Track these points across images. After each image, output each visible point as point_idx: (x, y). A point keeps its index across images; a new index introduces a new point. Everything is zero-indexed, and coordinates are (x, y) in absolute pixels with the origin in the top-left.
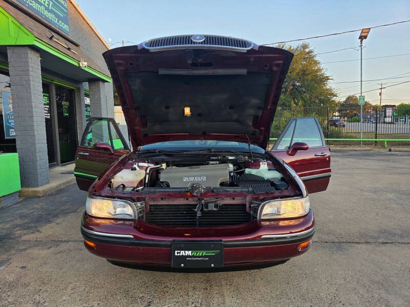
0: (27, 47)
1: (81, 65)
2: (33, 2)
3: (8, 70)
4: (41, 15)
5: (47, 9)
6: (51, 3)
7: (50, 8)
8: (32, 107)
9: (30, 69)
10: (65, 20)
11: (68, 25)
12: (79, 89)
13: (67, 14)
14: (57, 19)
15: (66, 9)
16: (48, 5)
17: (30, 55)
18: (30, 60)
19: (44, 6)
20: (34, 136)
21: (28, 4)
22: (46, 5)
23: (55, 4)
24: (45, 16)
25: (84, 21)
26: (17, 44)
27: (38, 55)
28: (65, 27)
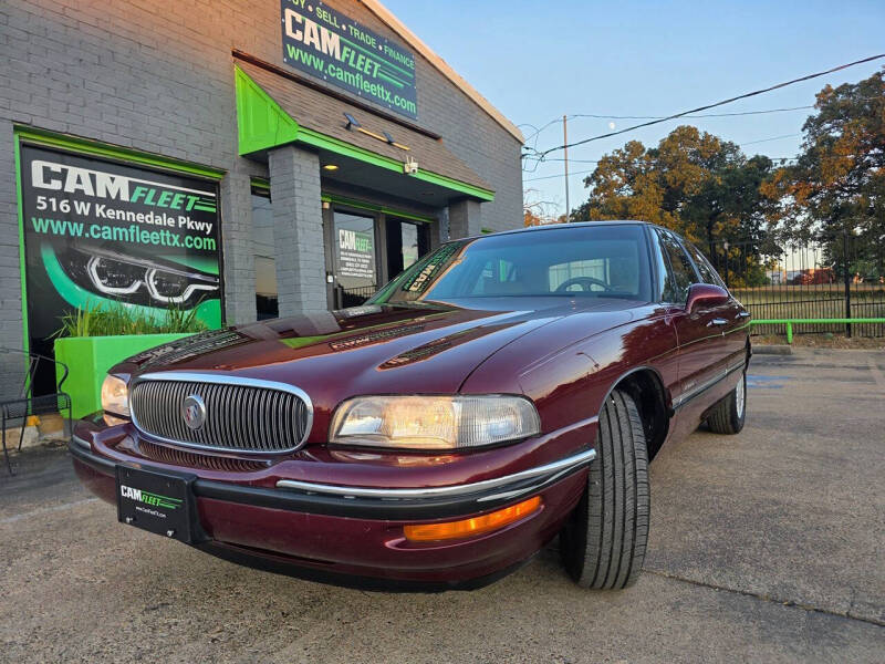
0: (291, 148)
1: (407, 171)
2: (338, 69)
3: (268, 190)
4: (354, 90)
5: (366, 78)
6: (377, 66)
7: (374, 76)
8: (297, 251)
9: (297, 184)
10: (408, 94)
11: (414, 101)
12: (436, 221)
13: (413, 81)
14: (388, 94)
15: (412, 72)
16: (371, 70)
17: (295, 161)
18: (296, 169)
19: (362, 73)
20: (300, 302)
21: (328, 76)
22: (366, 71)
23: (385, 65)
24: (363, 91)
25: (453, 89)
26: (278, 144)
27: (316, 159)
28: (408, 105)
